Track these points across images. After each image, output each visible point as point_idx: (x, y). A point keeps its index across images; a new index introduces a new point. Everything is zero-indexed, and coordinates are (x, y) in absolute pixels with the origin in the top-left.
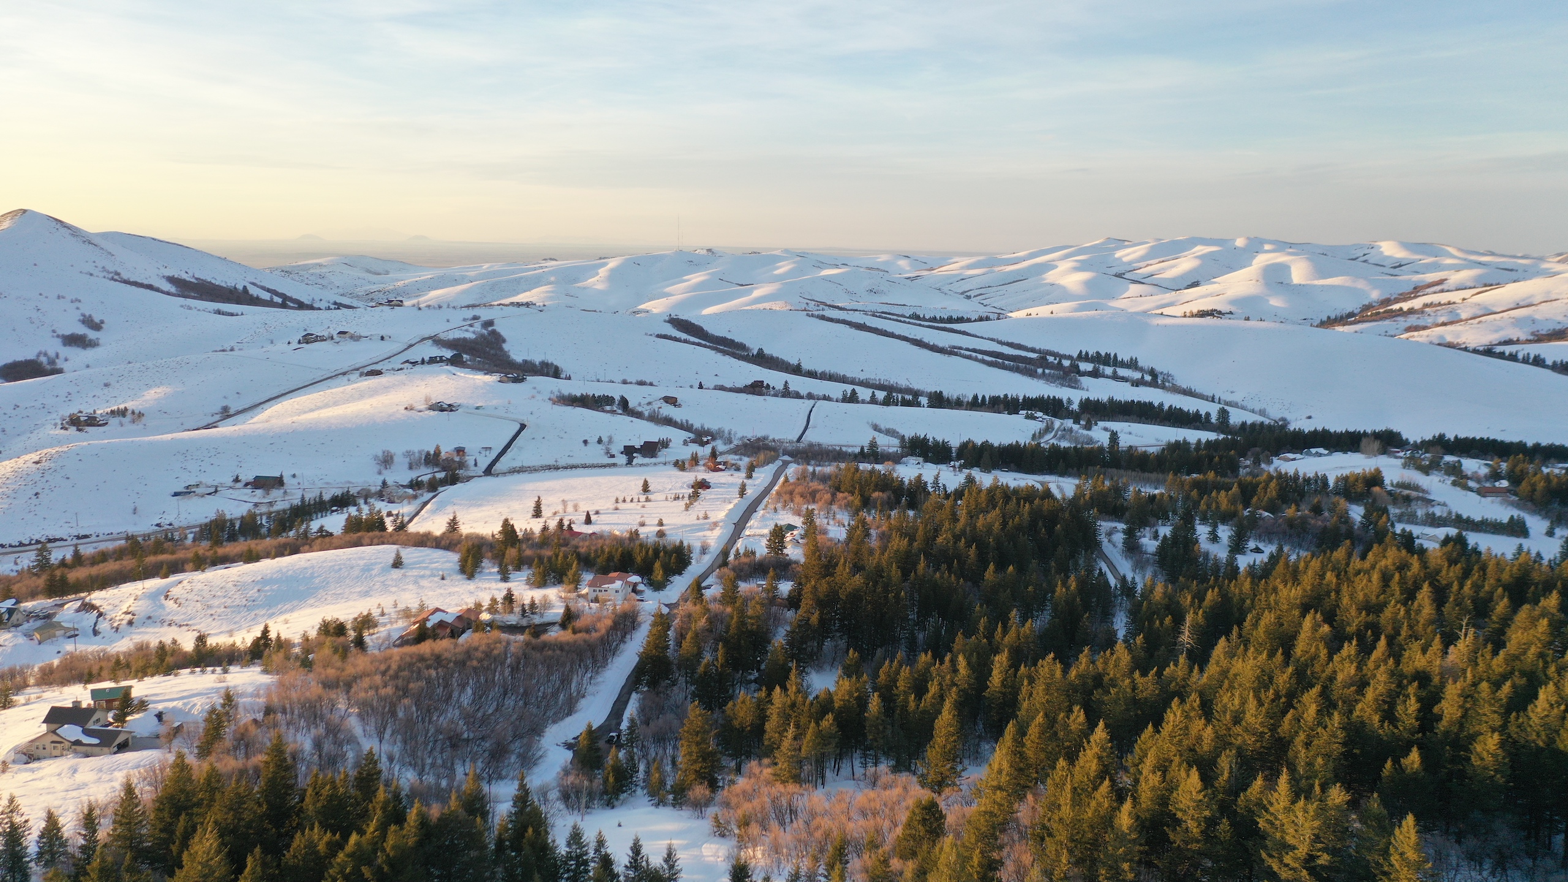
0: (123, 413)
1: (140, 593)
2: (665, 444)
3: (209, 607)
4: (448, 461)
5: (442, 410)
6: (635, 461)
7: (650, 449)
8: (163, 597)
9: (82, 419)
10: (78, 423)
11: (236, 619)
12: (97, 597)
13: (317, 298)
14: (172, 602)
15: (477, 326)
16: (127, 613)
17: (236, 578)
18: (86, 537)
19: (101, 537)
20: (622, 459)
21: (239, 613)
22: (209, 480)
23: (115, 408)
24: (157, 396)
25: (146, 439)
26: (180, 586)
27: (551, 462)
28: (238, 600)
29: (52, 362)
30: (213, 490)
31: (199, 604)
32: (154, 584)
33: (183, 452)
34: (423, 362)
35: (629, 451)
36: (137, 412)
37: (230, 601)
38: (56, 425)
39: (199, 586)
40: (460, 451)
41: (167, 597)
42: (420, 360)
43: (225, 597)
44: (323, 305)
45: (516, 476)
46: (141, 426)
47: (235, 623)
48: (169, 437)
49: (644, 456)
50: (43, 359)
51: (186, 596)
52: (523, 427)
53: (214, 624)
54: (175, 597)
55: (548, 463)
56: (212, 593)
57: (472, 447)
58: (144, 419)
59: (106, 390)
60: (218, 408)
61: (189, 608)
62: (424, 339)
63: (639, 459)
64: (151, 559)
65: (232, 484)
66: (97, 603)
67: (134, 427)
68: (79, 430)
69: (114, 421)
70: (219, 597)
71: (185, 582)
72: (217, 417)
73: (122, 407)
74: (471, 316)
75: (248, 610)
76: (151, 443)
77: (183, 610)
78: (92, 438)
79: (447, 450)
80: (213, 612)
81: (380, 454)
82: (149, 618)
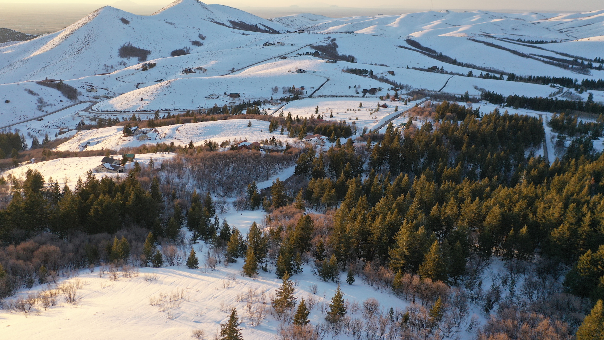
0: (201, 69)
1: (170, 128)
2: (380, 90)
4: (297, 91)
5: (301, 72)
6: (366, 95)
7: (373, 91)
9: (189, 70)
10: (188, 72)
13: (281, 29)
14: (178, 132)
15: (329, 41)
16: (164, 134)
18: (177, 110)
19: (181, 110)
20: (362, 94)
22: (217, 93)
24: (213, 63)
26: (182, 127)
27: (334, 94)
29: (188, 51)
30: (217, 97)
34: (304, 54)
35: (365, 92)
36: (205, 69)
38: (181, 72)
40: (303, 88)
41: (177, 130)
42: (303, 53)
44: (282, 32)
45: (320, 98)
46: (206, 74)
49: (370, 94)
50: (185, 49)
51: (182, 130)
52: (328, 80)
54: (179, 130)
55: (333, 94)
57: (307, 86)
58: (207, 71)
59: (198, 61)
60: (231, 68)
61: (182, 134)
62: (307, 45)
63: (368, 95)
65: (223, 95)
66: (159, 130)
67: (204, 74)
68: (187, 74)
69: (198, 72)
71: (184, 126)
72: (230, 72)
73: (201, 67)
74: (327, 37)
77: (180, 134)
78: (191, 77)
79: (297, 87)
81: (274, 87)
82: (170, 136)
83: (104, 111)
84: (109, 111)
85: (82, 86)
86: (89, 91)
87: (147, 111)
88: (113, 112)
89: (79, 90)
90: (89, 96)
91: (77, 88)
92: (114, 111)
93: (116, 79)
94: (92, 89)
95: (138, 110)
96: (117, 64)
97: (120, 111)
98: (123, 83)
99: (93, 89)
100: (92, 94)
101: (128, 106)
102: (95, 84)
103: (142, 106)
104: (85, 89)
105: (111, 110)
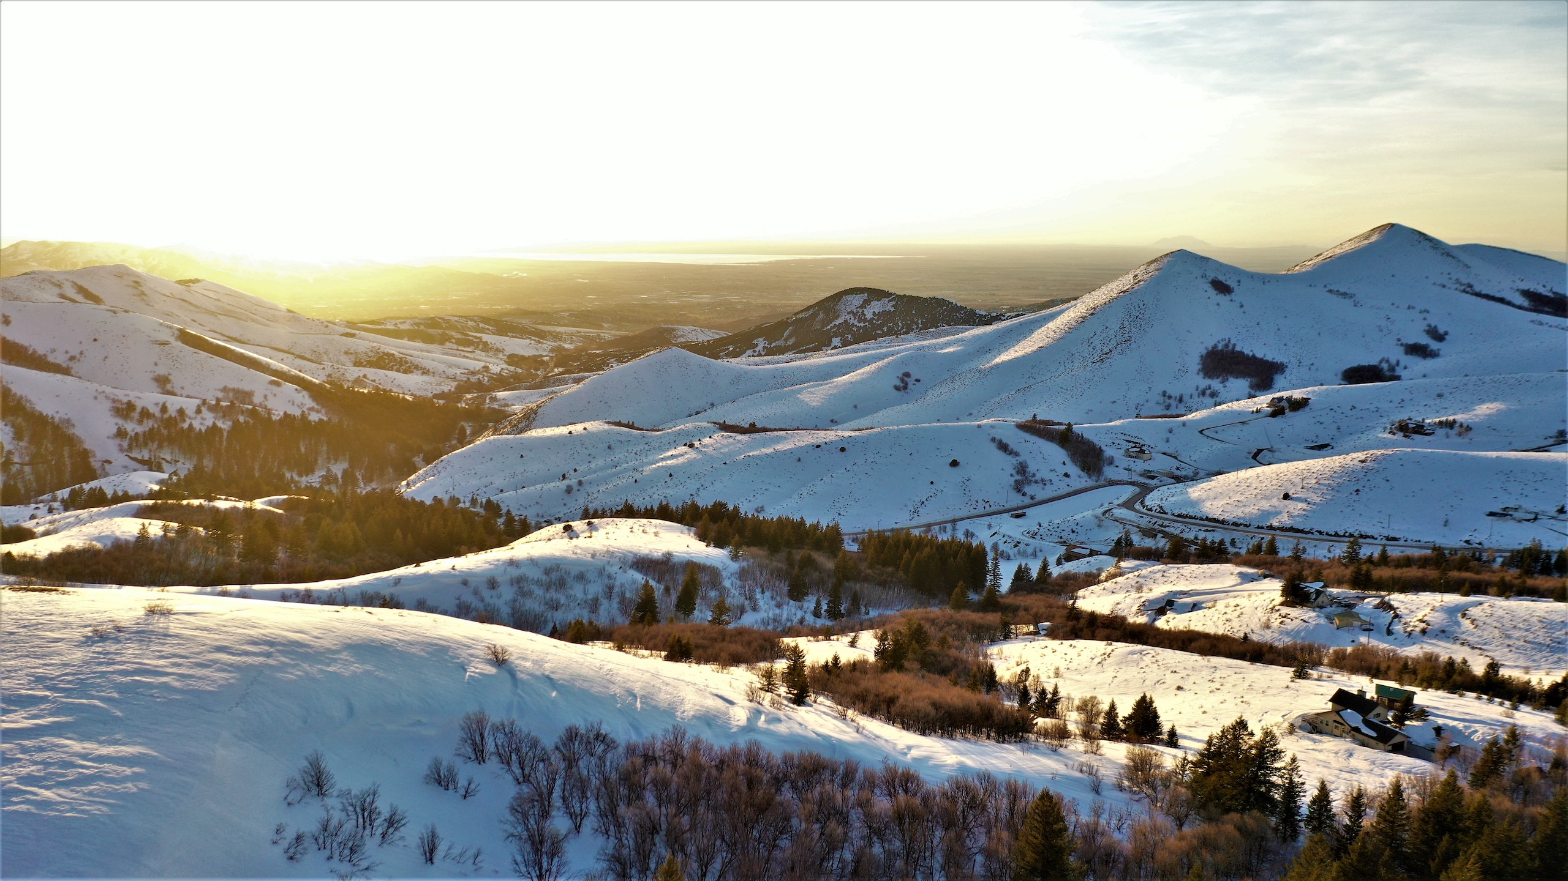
0: (1451, 425)
1: (1437, 605)
3: (1508, 637)
8: (1459, 615)
9: (1411, 426)
10: (1406, 429)
11: (1536, 657)
12: (1396, 599)
14: (1468, 621)
16: (1421, 621)
17: (1542, 614)
18: (1395, 539)
19: (1409, 543)
21: (1541, 651)
22: (1530, 505)
23: (1444, 419)
24: (1488, 412)
25: (1470, 453)
26: (1480, 607)
28: (1542, 637)
29: (1392, 369)
30: (1532, 516)
31: (1497, 631)
32: (1453, 599)
33: (1506, 470)
36: (1465, 425)
37: (1532, 636)
38: (1385, 428)
39: (1501, 613)
41: (1464, 615)
43: (1527, 630)
46: (1466, 440)
47: (1534, 661)
48: (1494, 454)
50: (1385, 366)
51: (1484, 619)
53: (1510, 655)
54: (1473, 618)
56: (1514, 623)
58: (1471, 434)
59: (1438, 401)
60: (1554, 431)
61: (1486, 633)
64: (1455, 574)
65: (1555, 514)
66: (1395, 604)
67: (1460, 440)
68: (1405, 436)
69: (1441, 432)
70: (1520, 629)
71: (1486, 605)
72: (1551, 441)
73: (1451, 418)
75: (1551, 652)
76: (1473, 458)
77: (1479, 632)
78: (1418, 447)
80: (1511, 643)
82: (1443, 631)
83: (1179, 516)
84: (1191, 517)
85: (1117, 442)
86: (1131, 457)
87: (1302, 531)
88: (1202, 519)
89: (1109, 452)
90: (1130, 470)
91: (1104, 448)
92: (1207, 519)
93: (1201, 432)
94: (1139, 451)
95: (1275, 524)
96: (1195, 393)
97: (1223, 522)
98: (1219, 445)
99: (1142, 451)
100: (1140, 465)
101: (1247, 510)
102: (1147, 440)
103: (1286, 515)
104: (1122, 451)
105: (1199, 515)
